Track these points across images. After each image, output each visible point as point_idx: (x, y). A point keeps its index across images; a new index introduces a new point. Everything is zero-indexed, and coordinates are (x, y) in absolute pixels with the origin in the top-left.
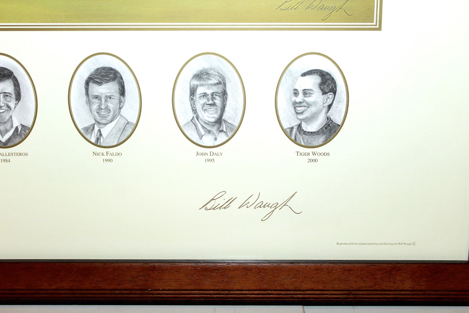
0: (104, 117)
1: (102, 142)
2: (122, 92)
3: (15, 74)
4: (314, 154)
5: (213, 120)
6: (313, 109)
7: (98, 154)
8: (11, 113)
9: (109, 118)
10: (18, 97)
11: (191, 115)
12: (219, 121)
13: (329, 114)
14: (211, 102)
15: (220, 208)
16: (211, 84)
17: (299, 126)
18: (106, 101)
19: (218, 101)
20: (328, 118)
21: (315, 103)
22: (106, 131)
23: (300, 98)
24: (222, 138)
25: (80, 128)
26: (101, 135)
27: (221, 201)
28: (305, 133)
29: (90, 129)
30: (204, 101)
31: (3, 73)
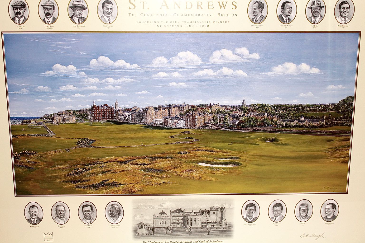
0: (277, 215)
1: (276, 221)
2: (282, 209)
3: (255, 205)
4: (330, 223)
5: (304, 215)
6: (330, 213)
7: (274, 224)
8: (253, 214)
9: (278, 215)
10: (255, 210)
11: (299, 214)
12: (306, 216)
13: (334, 213)
14: (304, 211)
15: (305, 237)
16: (305, 207)
17: (326, 217)
18: (278, 211)
19: (306, 211)
20: (334, 215)
21: (331, 211)
22: (277, 218)
23: (326, 210)
24: (306, 220)
25: (270, 218)
26: (276, 219)
27: (305, 235)
28: (328, 218)
29: (273, 218)
30: (303, 211)
31: (252, 205)
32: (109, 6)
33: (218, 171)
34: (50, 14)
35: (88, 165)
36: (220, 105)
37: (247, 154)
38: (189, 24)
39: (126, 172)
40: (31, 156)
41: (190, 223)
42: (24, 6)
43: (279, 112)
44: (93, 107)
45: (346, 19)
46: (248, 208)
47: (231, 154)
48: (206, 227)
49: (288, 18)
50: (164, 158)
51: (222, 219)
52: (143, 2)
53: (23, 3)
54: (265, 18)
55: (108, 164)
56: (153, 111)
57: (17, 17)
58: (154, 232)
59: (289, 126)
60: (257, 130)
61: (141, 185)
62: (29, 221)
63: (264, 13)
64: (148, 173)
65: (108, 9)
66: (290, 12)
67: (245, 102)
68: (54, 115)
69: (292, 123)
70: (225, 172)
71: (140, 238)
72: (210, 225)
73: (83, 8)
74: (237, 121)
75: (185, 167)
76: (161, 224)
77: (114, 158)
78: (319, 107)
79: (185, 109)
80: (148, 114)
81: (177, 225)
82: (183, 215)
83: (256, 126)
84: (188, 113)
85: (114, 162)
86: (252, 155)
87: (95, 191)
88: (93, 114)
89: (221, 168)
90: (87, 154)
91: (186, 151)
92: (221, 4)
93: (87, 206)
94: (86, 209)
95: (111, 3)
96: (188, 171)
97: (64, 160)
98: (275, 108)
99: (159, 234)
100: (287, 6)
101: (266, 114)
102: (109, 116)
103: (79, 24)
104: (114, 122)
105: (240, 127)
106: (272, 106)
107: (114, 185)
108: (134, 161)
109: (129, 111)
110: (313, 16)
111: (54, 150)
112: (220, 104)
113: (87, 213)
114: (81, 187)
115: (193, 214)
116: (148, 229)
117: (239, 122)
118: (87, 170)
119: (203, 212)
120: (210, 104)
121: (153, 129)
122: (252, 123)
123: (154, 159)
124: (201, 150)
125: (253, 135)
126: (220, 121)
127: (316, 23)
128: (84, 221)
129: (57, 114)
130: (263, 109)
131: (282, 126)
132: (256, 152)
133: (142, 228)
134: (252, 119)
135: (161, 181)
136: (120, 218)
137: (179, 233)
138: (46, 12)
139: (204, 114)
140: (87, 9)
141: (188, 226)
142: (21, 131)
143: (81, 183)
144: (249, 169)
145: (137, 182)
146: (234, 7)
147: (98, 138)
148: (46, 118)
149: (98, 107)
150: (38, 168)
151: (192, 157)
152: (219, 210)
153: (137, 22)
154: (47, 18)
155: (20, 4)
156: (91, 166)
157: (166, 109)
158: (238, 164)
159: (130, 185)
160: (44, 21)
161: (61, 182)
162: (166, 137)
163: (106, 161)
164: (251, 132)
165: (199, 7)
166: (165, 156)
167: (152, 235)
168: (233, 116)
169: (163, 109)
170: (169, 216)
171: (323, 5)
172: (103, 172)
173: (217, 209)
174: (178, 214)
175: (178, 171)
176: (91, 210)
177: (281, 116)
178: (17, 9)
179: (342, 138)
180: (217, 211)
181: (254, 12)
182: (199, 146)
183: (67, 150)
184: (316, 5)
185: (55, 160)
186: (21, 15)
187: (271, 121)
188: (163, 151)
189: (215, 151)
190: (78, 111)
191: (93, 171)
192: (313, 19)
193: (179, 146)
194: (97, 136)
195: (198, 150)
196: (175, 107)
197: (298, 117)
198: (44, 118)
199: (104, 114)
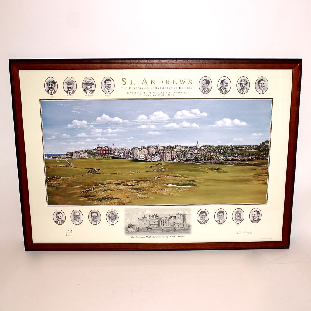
1: (220, 223)
2: (224, 215)
3: (206, 212)
6: (255, 217)
8: (204, 218)
9: (221, 219)
10: (206, 216)
11: (235, 218)
12: (240, 219)
13: (258, 217)
16: (239, 213)
17: (253, 220)
18: (221, 216)
19: (240, 216)
22: (220, 221)
23: (253, 215)
24: (240, 222)
27: (239, 232)
30: (237, 216)
31: (204, 212)
32: (109, 83)
33: (181, 190)
34: (71, 88)
35: (95, 186)
37: (200, 179)
38: (161, 94)
39: (120, 190)
40: (58, 180)
41: (162, 224)
42: (54, 83)
43: (221, 151)
44: (98, 148)
45: (263, 91)
46: (201, 214)
47: (189, 178)
48: (173, 227)
49: (225, 90)
50: (145, 181)
51: (184, 221)
52: (131, 80)
53: (54, 81)
54: (211, 90)
55: (108, 185)
56: (138, 150)
57: (50, 90)
58: (139, 230)
59: (228, 160)
60: (207, 163)
61: (130, 198)
62: (56, 222)
63: (210, 87)
64: (135, 191)
65: (108, 84)
66: (227, 86)
67: (198, 144)
68: (73, 153)
69: (229, 158)
70: (185, 190)
71: (129, 234)
72: (176, 225)
73: (92, 84)
74: (193, 157)
75: (159, 187)
76: (144, 224)
77: (112, 181)
78: (247, 147)
79: (159, 149)
80: (134, 152)
81: (154, 225)
82: (158, 219)
83: (206, 160)
84: (161, 152)
85: (112, 183)
86: (203, 179)
87: (100, 203)
88: (98, 152)
89: (183, 187)
90: (94, 178)
91: (160, 176)
92: (182, 81)
93: (94, 212)
94: (94, 214)
95: (111, 81)
96: (161, 190)
97: (79, 182)
98: (218, 148)
99: (142, 231)
100: (225, 82)
101: (212, 152)
102: (109, 154)
103: (89, 94)
104: (112, 157)
105: (195, 160)
106: (216, 147)
107: (112, 199)
108: (125, 183)
109: (122, 150)
110: (242, 88)
111: (73, 176)
112: (182, 146)
113: (94, 217)
114: (90, 200)
115: (164, 218)
116: (135, 228)
117: (194, 158)
118: (94, 189)
119: (171, 217)
120: (175, 145)
121: (137, 162)
122: (203, 158)
123: (138, 181)
124: (169, 176)
125: (204, 166)
126: (182, 157)
127: (243, 93)
128: (92, 223)
129: (75, 152)
130: (210, 149)
131: (223, 160)
132: (206, 177)
133: (131, 227)
134: (203, 155)
135: (143, 196)
136: (116, 221)
137: (155, 231)
138: (68, 87)
139: (171, 152)
140: (95, 85)
141: (161, 226)
142: (51, 163)
143: (90, 198)
144: (201, 188)
145: (127, 197)
146: (190, 83)
147: (102, 168)
148: (68, 155)
149: (102, 147)
150: (62, 188)
151: (164, 180)
152: (182, 215)
153: (127, 93)
154: (69, 90)
155: (52, 82)
156: (97, 186)
157: (146, 149)
158: (194, 185)
159: (122, 199)
160: (67, 92)
161: (77, 197)
162: (146, 167)
163: (106, 183)
164: (202, 164)
165: (167, 83)
166: (145, 180)
167: (138, 232)
168: (190, 153)
169: (144, 149)
170: (149, 219)
171: (248, 81)
172: (105, 190)
173: (180, 215)
174: (155, 218)
175: (155, 190)
176: (97, 216)
177: (222, 154)
178: (50, 85)
179: (263, 168)
180: (180, 216)
181: (203, 86)
182: (168, 173)
183: (81, 176)
184: (243, 82)
185: (73, 182)
186: (52, 89)
187: (216, 157)
188: (144, 176)
189: (179, 177)
190: (89, 150)
191: (99, 189)
192: (241, 91)
193: (154, 173)
194: (100, 167)
195: (168, 176)
196: (152, 148)
197: (233, 154)
198: (66, 154)
199: (105, 152)
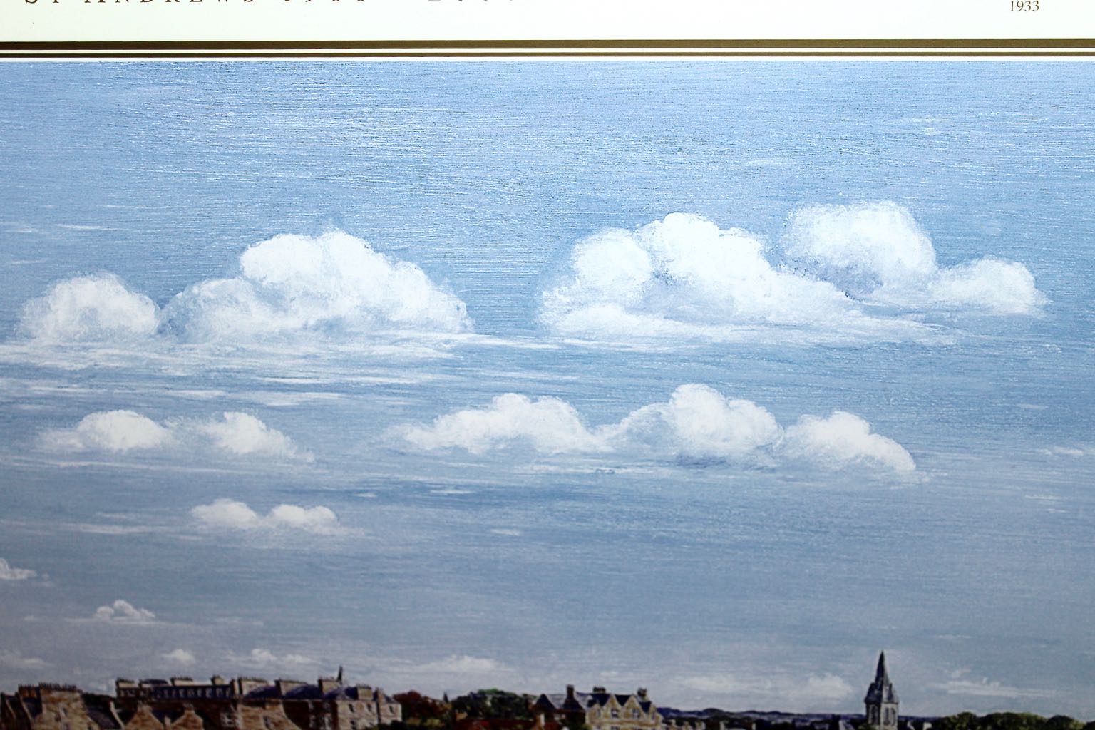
36: (661, 711)
67: (890, 697)
120: (570, 690)
157: (190, 714)
169: (160, 714)
196: (258, 699)
